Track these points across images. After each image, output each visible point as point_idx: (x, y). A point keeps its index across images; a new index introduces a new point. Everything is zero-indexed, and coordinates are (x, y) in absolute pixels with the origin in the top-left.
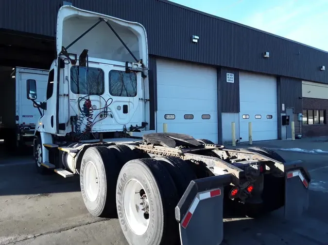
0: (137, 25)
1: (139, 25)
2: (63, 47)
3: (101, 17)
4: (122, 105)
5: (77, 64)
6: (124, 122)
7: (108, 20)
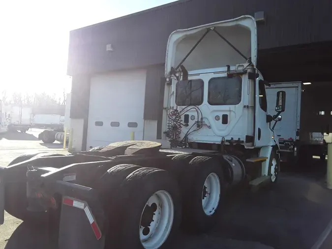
0: (245, 18)
1: (249, 17)
2: (172, 68)
3: (208, 27)
4: (221, 115)
5: (181, 79)
6: (223, 133)
7: (215, 27)
